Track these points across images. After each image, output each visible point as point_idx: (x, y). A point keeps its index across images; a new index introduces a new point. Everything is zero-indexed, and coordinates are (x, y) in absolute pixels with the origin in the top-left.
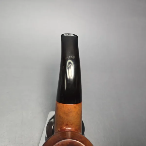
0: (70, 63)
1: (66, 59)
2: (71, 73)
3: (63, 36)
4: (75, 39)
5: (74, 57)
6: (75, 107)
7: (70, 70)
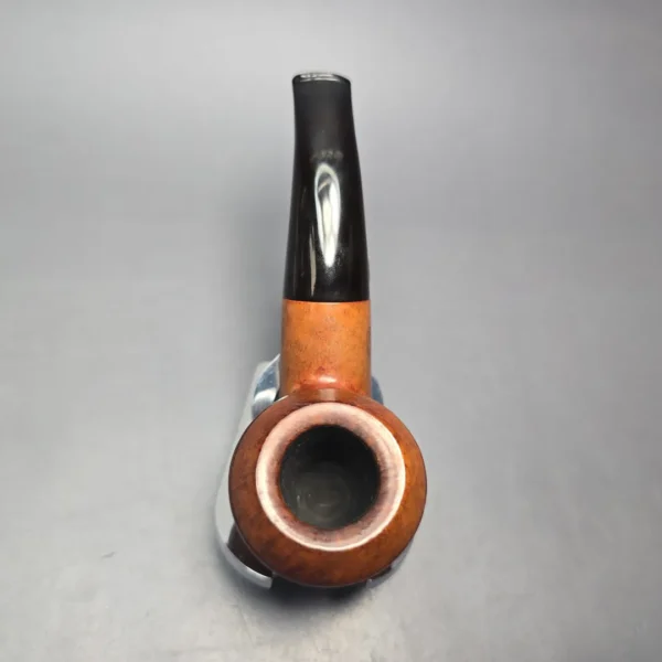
0: (325, 177)
1: (312, 160)
2: (329, 215)
3: (298, 82)
4: (341, 91)
5: (339, 155)
6: (346, 312)
7: (326, 203)
